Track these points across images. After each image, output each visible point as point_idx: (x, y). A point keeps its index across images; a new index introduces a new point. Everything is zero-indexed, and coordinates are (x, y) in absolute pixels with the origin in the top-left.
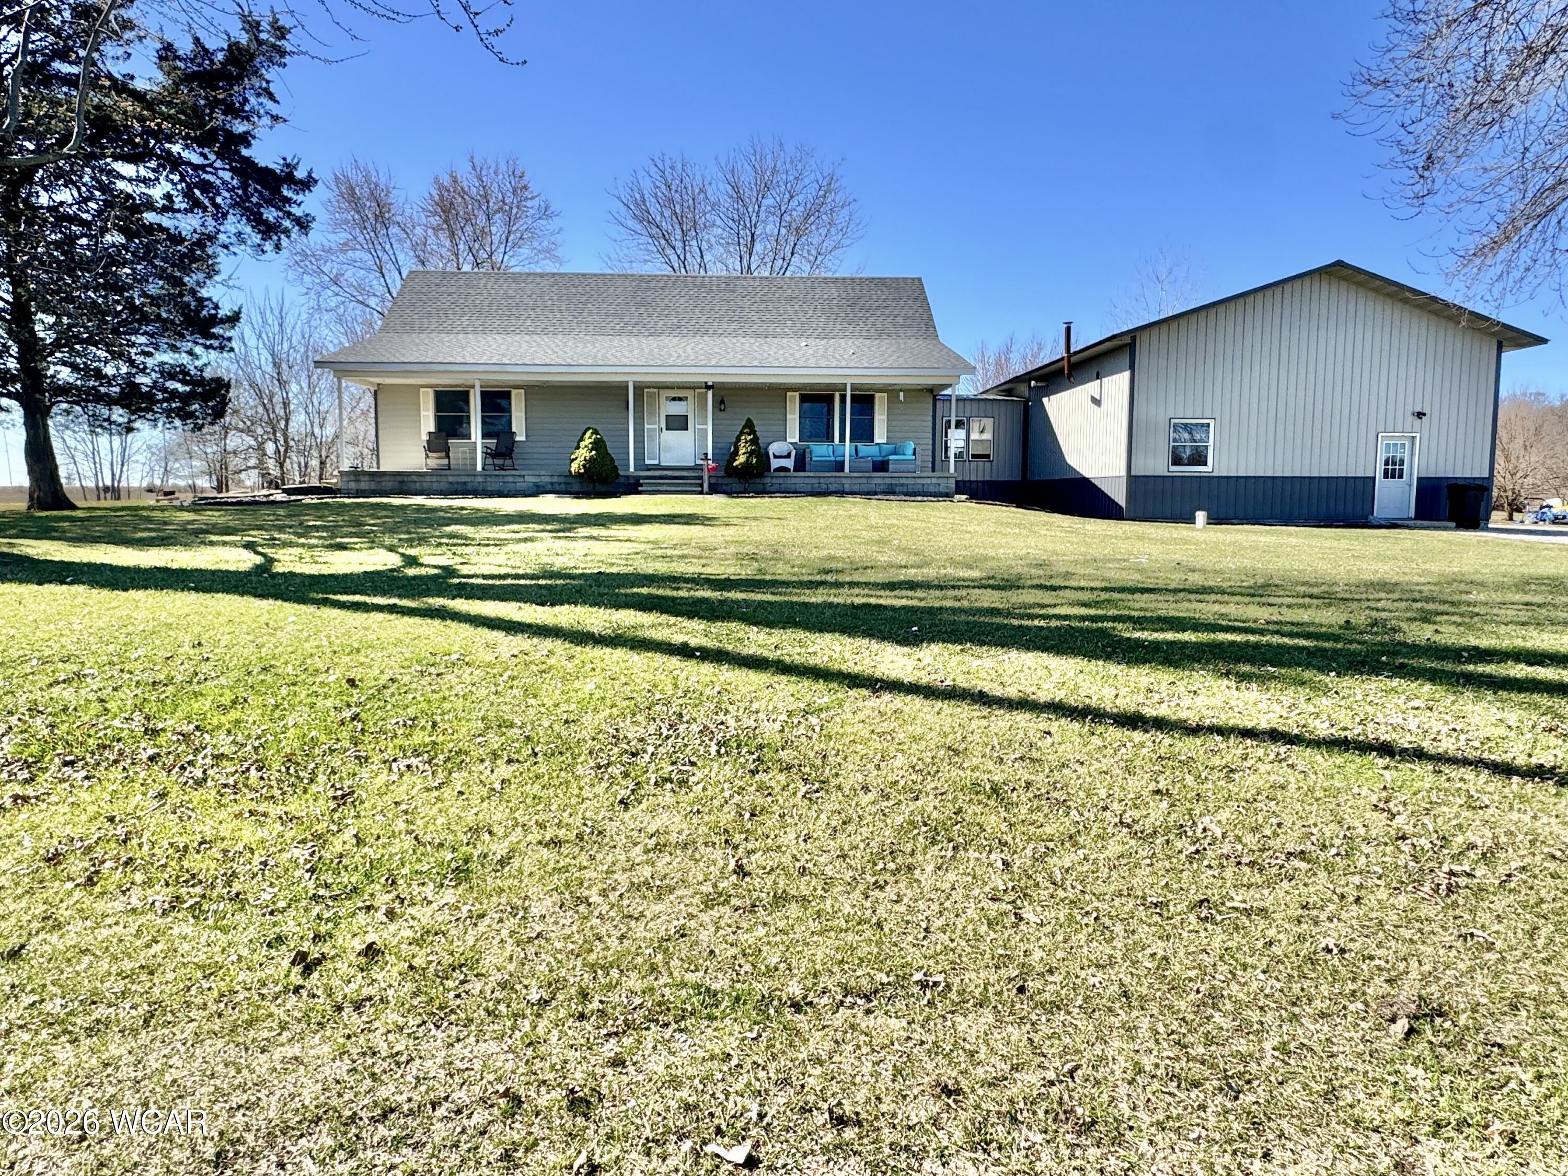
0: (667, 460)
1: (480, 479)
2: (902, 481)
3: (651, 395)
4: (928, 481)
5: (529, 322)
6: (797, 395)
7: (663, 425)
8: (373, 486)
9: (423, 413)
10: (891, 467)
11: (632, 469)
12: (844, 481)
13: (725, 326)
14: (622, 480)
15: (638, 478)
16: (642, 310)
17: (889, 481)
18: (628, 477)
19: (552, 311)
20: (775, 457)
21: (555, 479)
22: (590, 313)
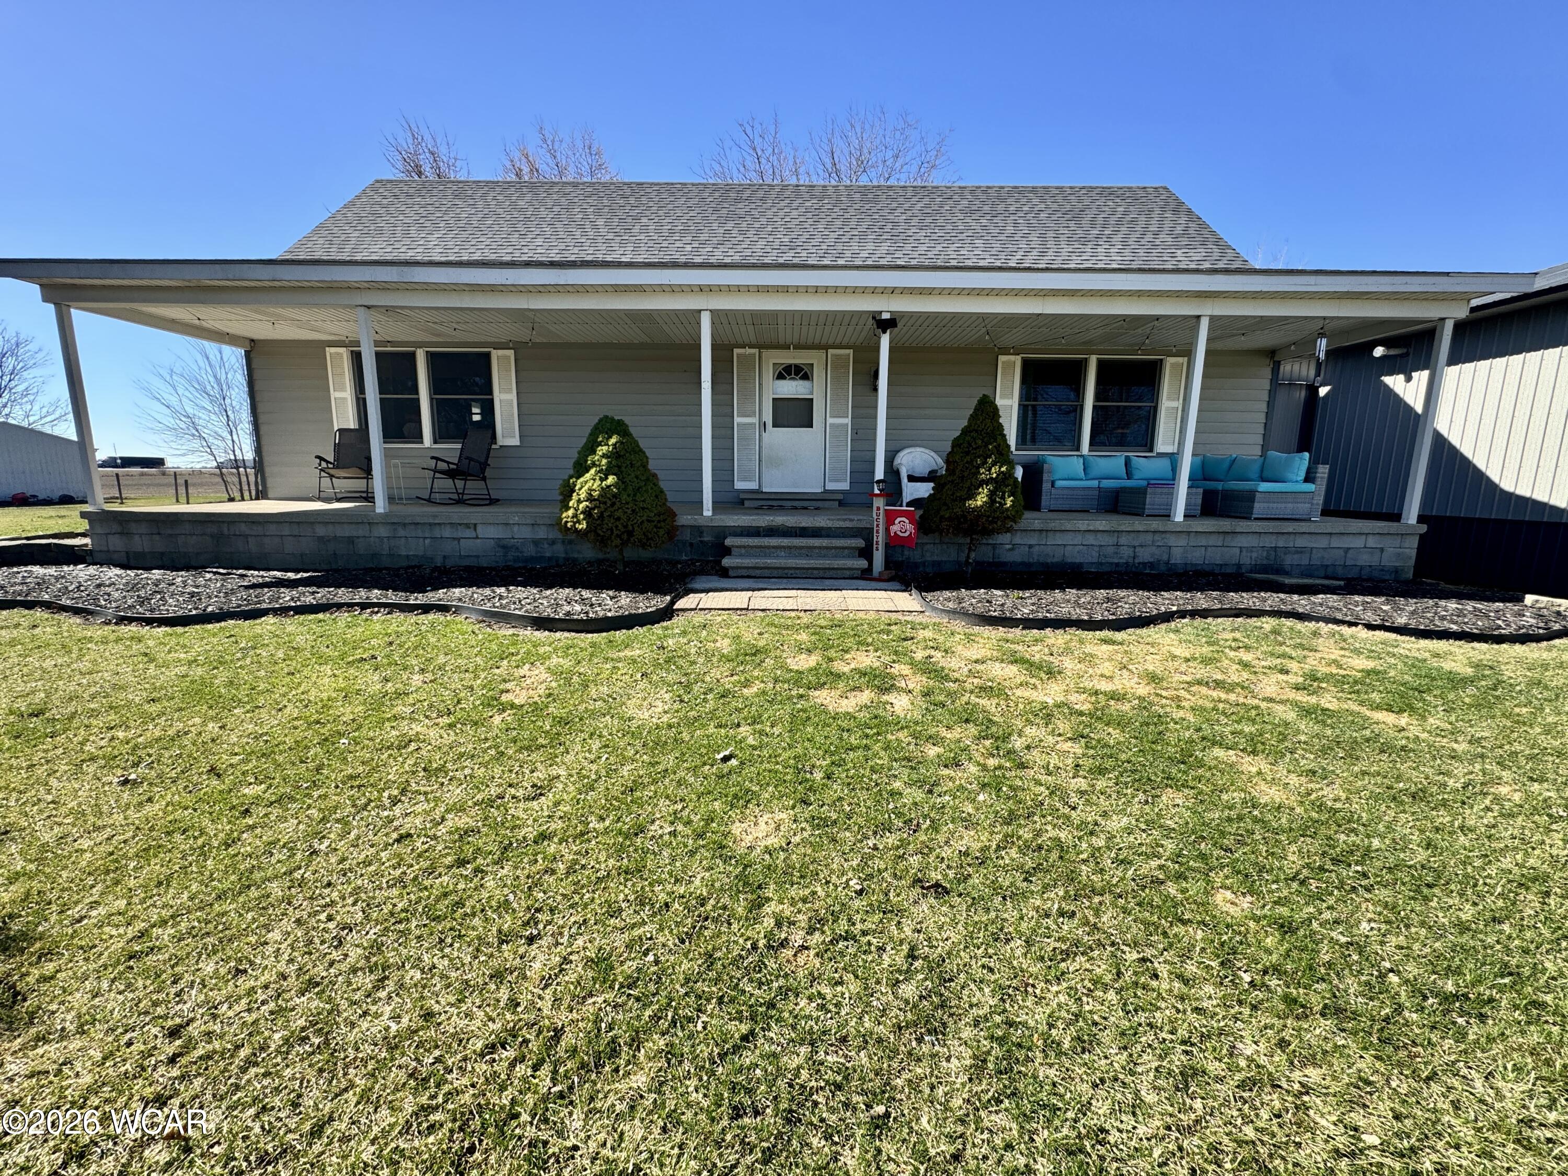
0: (775, 483)
1: (383, 532)
2: (1301, 542)
3: (747, 363)
4: (1358, 543)
5: (539, 241)
6: (1017, 360)
7: (768, 417)
8: (159, 545)
9: (334, 395)
10: (1259, 508)
11: (708, 512)
12: (1172, 541)
13: (871, 246)
14: (687, 536)
15: (723, 532)
16: (730, 225)
17: (1269, 542)
18: (698, 530)
19: (581, 227)
20: (912, 479)
21: (542, 533)
22: (645, 229)
